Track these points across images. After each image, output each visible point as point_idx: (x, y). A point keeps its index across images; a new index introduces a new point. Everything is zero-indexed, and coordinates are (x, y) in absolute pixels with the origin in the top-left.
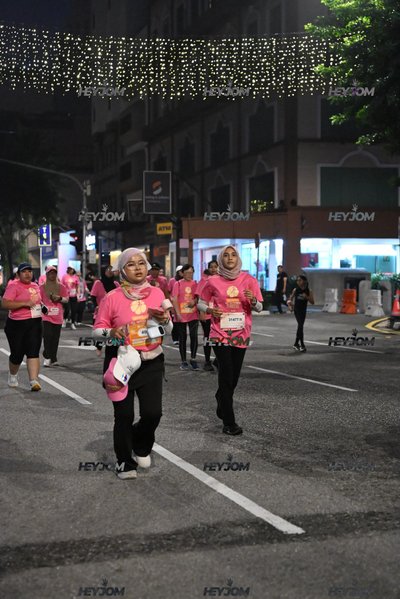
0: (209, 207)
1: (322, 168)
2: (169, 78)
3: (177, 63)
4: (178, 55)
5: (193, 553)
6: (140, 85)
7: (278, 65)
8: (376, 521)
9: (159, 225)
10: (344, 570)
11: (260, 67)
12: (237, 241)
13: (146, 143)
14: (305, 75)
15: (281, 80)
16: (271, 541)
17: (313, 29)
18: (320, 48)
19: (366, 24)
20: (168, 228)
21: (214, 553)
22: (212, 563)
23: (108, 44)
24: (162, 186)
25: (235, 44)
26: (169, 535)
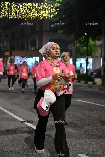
0: (19, 49)
1: (49, 39)
13: (2, 31)
17: (47, 2)
19: (61, 1)
21: (17, 135)
24: (6, 42)
26: (5, 131)
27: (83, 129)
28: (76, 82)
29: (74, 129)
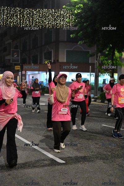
0: (31, 61)
1: (67, 51)
2: (21, 20)
3: (23, 16)
4: (23, 13)
5: (32, 169)
6: (11, 22)
7: (54, 18)
8: (87, 159)
9: (16, 67)
10: (78, 174)
11: (49, 18)
12: (40, 72)
13: (12, 41)
14: (63, 21)
15: (55, 23)
16: (55, 165)
17: (65, 7)
18: (68, 13)
19: (82, 6)
20: (19, 68)
21: (38, 169)
22: (38, 172)
23: (1, 9)
24: (17, 54)
25: (41, 11)
27: (115, 162)
28: (99, 102)
29: (104, 162)
